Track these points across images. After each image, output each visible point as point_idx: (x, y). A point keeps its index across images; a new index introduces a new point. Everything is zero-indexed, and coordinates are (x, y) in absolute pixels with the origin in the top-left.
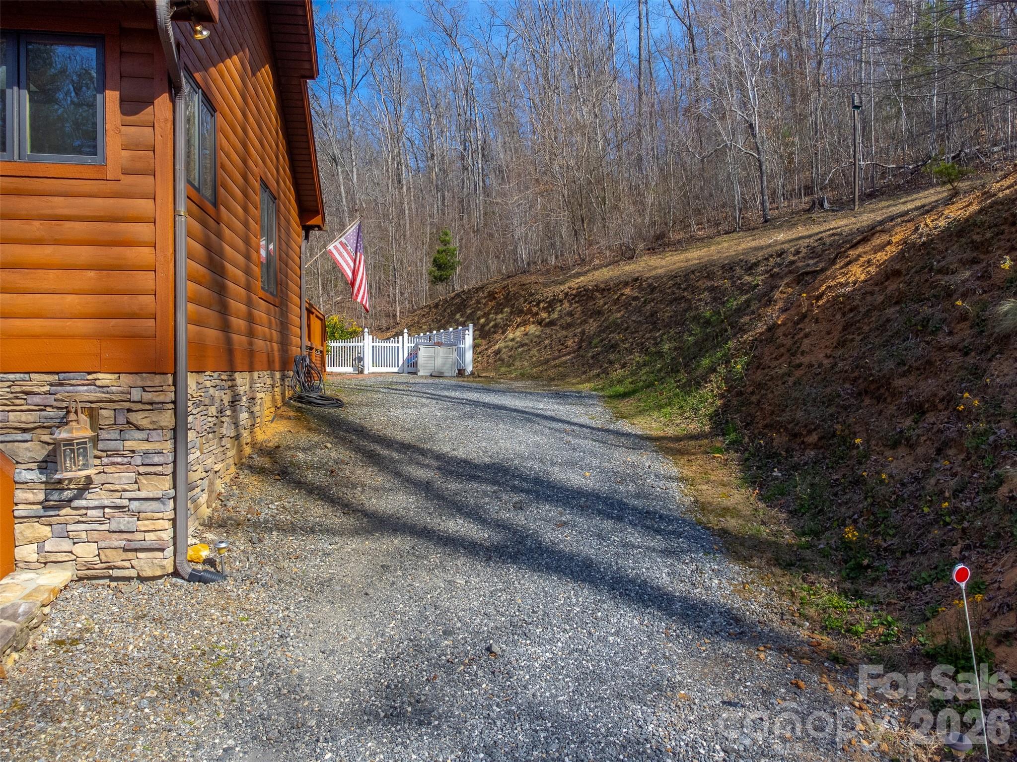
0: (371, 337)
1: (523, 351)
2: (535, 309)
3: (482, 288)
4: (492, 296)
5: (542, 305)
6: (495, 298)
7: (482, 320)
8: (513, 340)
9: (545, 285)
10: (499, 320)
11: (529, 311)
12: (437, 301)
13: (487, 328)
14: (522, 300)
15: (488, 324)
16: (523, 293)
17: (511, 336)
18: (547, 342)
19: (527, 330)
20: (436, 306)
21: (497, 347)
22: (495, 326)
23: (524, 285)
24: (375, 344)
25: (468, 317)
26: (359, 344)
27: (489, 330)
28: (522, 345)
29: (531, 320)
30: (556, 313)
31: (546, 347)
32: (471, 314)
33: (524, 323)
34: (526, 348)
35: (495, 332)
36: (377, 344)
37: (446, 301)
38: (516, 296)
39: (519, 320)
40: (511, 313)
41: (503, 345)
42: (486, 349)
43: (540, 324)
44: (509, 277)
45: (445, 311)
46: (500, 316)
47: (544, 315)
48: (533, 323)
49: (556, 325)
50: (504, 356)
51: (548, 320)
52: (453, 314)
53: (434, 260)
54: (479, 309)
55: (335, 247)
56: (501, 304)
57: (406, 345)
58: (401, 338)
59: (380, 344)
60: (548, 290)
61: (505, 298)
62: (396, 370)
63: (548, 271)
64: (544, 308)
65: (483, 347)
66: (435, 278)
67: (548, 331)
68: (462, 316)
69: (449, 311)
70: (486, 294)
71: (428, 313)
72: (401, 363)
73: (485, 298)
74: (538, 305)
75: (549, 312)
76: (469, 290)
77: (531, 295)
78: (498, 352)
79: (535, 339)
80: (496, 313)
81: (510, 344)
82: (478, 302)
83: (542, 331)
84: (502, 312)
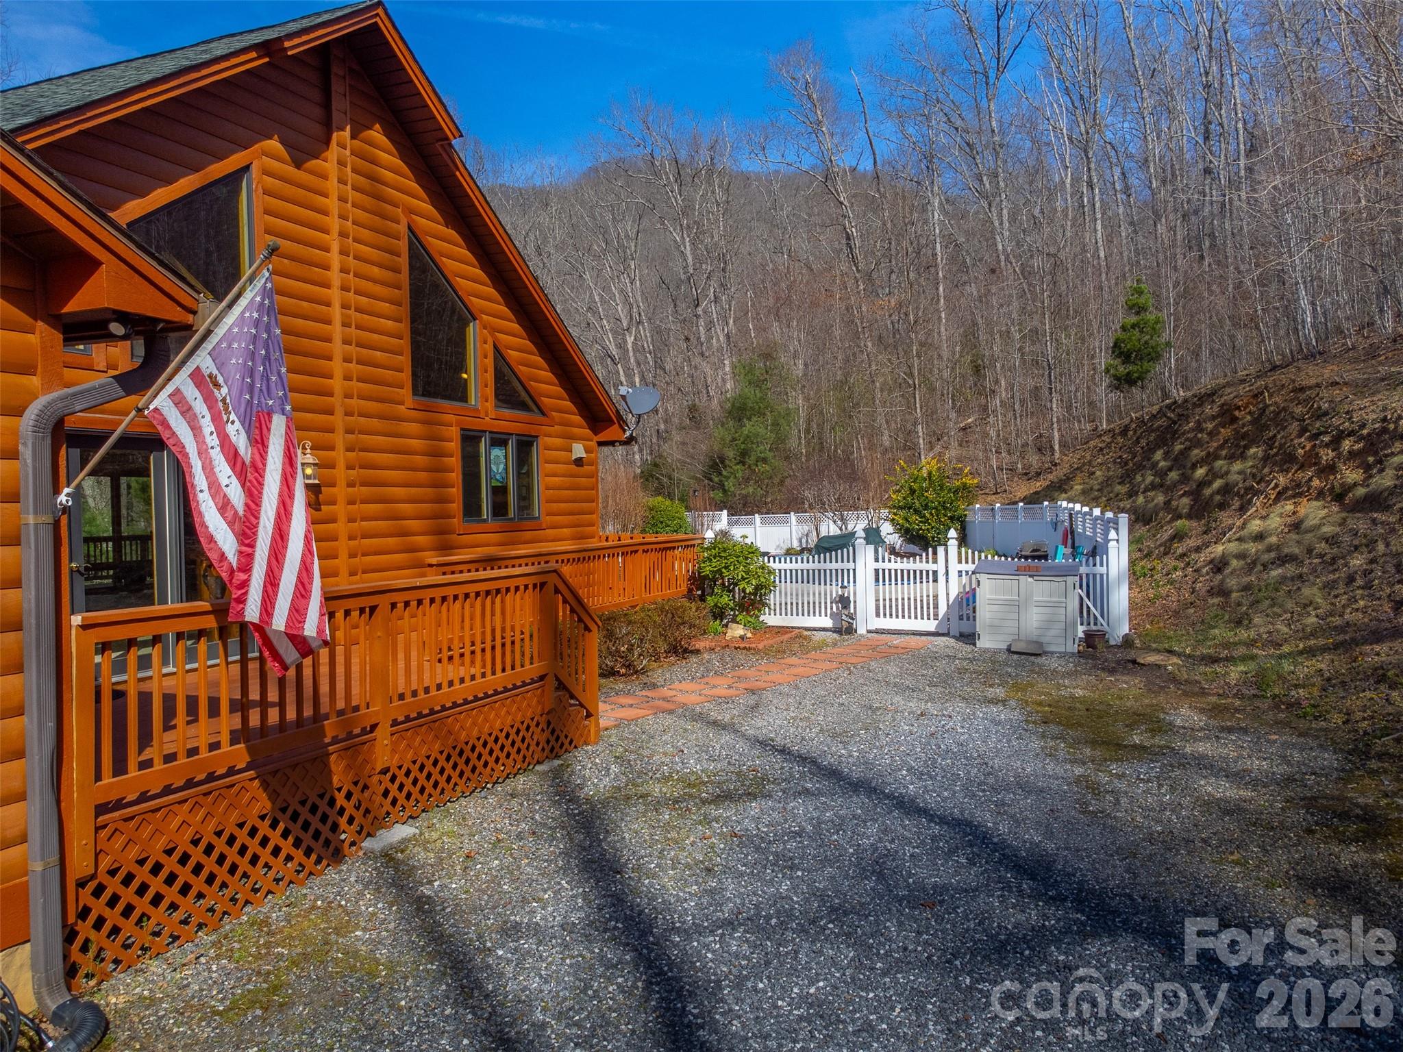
0: (871, 548)
1: (1283, 580)
2: (1327, 455)
3: (1210, 395)
4: (1228, 415)
5: (1346, 444)
6: (1234, 420)
7: (1200, 472)
8: (1260, 537)
9: (1362, 388)
10: (1234, 477)
11: (1312, 459)
12: (1126, 421)
13: (1207, 492)
14: (1294, 427)
15: (1210, 483)
16: (1298, 410)
17: (1256, 525)
18: (1357, 562)
19: (1302, 511)
20: (1124, 432)
21: (1219, 549)
22: (1226, 490)
23: (1302, 390)
24: (880, 565)
25: (1176, 459)
26: (846, 566)
27: (1212, 496)
28: (1283, 560)
29: (1316, 483)
30: (1390, 472)
31: (1351, 579)
32: (1182, 452)
33: (1296, 491)
34: (1290, 570)
35: (1222, 506)
36: (887, 565)
37: (1141, 421)
38: (1280, 418)
39: (1282, 480)
40: (1266, 459)
41: (1233, 547)
42: (1198, 550)
43: (1339, 498)
44: (1275, 368)
45: (1137, 441)
46: (1237, 466)
47: (1351, 475)
48: (1320, 495)
49: (1387, 508)
50: (1232, 583)
51: (1361, 491)
52: (1151, 450)
53: (1116, 345)
54: (1198, 444)
55: (178, 399)
56: (1244, 437)
57: (954, 567)
58: (941, 550)
59: (892, 566)
60: (1366, 402)
61: (1255, 421)
62: (931, 626)
63: (1372, 353)
64: (1352, 455)
65: (1192, 542)
66: (1117, 378)
67: (1360, 523)
68: (1166, 455)
69: (1143, 442)
70: (1216, 409)
71: (1108, 446)
72: (943, 609)
73: (1213, 418)
74: (1336, 443)
75: (1367, 468)
76: (1186, 401)
77: (1320, 415)
78: (1219, 566)
79: (1322, 547)
80: (1232, 458)
81: (1252, 548)
82: (1199, 428)
83: (1343, 523)
84: (1243, 457)
